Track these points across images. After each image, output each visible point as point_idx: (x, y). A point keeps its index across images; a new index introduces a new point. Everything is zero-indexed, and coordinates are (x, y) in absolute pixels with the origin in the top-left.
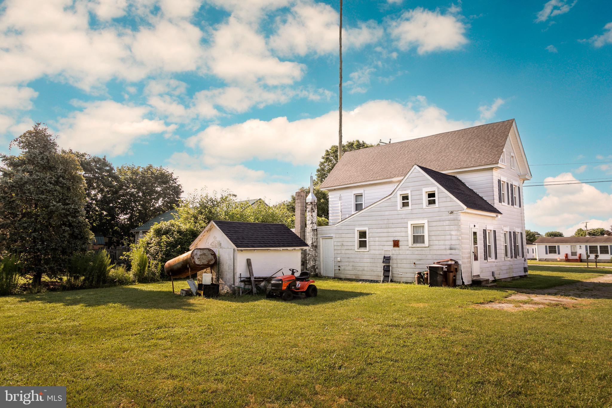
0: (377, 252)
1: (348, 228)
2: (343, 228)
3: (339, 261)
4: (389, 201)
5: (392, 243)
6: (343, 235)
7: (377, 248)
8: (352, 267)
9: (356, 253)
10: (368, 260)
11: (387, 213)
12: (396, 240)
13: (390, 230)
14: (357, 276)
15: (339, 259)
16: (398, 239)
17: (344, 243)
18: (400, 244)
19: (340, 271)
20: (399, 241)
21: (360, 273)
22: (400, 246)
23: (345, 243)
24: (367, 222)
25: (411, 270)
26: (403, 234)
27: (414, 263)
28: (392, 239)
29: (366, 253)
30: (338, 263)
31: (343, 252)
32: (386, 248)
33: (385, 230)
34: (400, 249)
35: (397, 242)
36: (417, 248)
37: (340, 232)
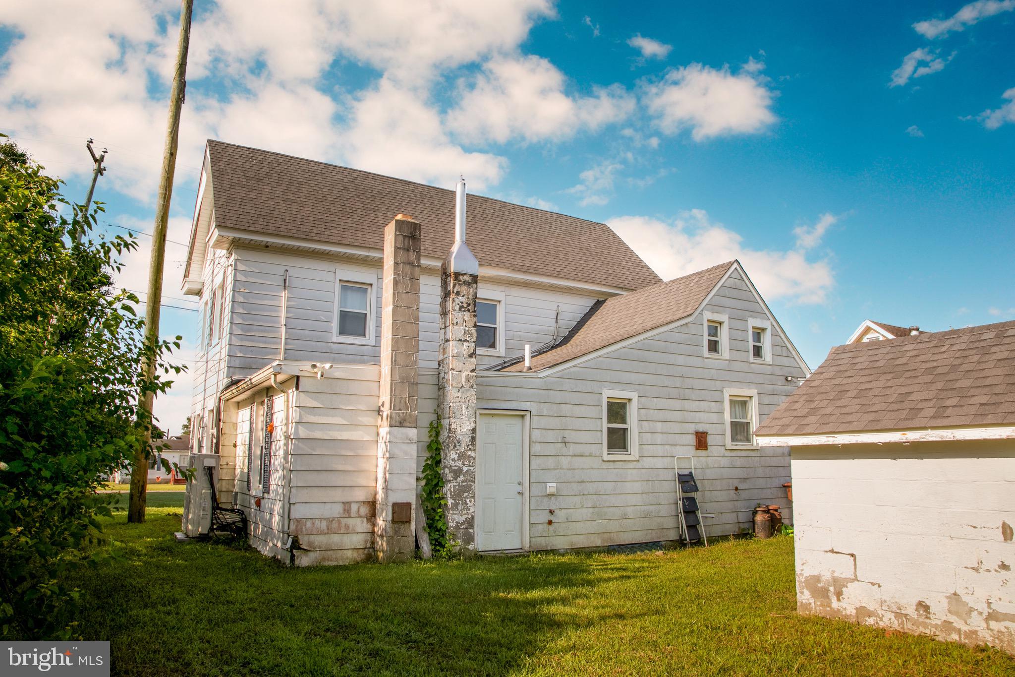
0: (659, 463)
1: (581, 386)
2: (568, 385)
3: (551, 495)
4: (684, 329)
5: (692, 440)
6: (566, 409)
7: (659, 450)
8: (591, 510)
9: (605, 466)
10: (637, 487)
11: (681, 360)
12: (701, 430)
13: (688, 405)
14: (605, 536)
15: (551, 487)
16: (705, 430)
17: (567, 434)
18: (710, 440)
19: (551, 528)
20: (707, 433)
21: (613, 526)
22: (709, 447)
23: (571, 436)
24: (633, 377)
25: (730, 505)
26: (714, 417)
27: (737, 489)
28: (692, 428)
29: (631, 465)
30: (546, 499)
31: (565, 462)
32: (681, 452)
33: (677, 404)
34: (710, 454)
35: (703, 435)
36: (739, 452)
37: (558, 396)
